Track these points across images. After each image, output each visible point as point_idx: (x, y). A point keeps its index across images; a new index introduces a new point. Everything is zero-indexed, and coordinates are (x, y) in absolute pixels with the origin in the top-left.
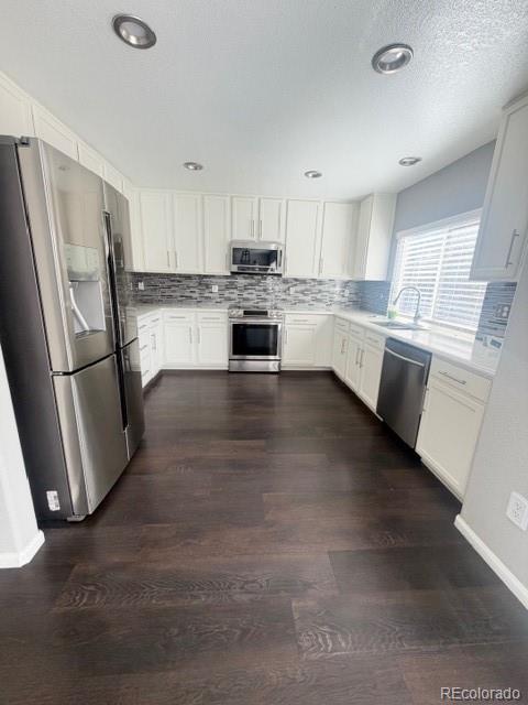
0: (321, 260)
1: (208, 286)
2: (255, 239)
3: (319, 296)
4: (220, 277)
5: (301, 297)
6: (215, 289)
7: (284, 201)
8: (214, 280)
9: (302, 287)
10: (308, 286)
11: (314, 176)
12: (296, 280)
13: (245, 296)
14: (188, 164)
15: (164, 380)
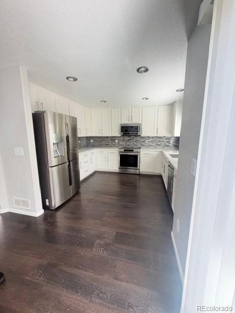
0: (157, 129)
1: (114, 140)
2: (130, 122)
3: (159, 143)
4: (119, 137)
5: (151, 144)
6: (117, 141)
7: (141, 108)
8: (117, 138)
9: (151, 140)
10: (154, 139)
11: (146, 99)
12: (148, 137)
13: (128, 144)
14: (102, 101)
15: (96, 175)
